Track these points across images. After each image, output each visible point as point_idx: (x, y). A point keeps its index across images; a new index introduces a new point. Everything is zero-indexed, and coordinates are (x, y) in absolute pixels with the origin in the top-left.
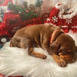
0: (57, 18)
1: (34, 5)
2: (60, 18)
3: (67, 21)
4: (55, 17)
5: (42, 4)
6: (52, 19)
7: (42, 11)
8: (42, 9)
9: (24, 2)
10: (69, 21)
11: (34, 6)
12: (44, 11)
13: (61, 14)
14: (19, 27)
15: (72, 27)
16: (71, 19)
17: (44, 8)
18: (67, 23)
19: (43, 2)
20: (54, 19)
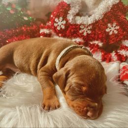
2: (70, 21)
3: (83, 29)
13: (73, 14)
15: (92, 43)
16: (90, 25)
18: (83, 33)
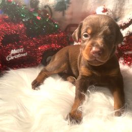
1: (53, 6)
5: (68, 7)
7: (66, 20)
8: (68, 16)
11: (52, 8)
12: (71, 19)
14: (22, 49)
17: (72, 13)
19: (70, 3)
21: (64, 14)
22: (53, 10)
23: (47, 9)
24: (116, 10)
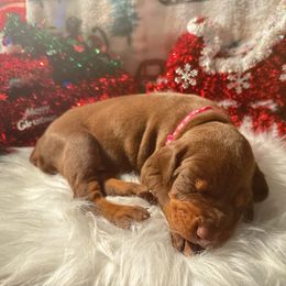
0: (195, 72)
1: (108, 28)
2: (208, 69)
3: (234, 81)
4: (188, 66)
5: (136, 25)
6: (177, 75)
8: (138, 45)
9: (70, 18)
10: (240, 81)
11: (106, 31)
12: (145, 50)
13: (210, 54)
15: (254, 106)
16: (246, 72)
17: (144, 39)
18: (234, 89)
19: (139, 19)
20: (185, 77)
21: (130, 41)
22: (109, 36)
23: (98, 34)
24: (233, 24)
